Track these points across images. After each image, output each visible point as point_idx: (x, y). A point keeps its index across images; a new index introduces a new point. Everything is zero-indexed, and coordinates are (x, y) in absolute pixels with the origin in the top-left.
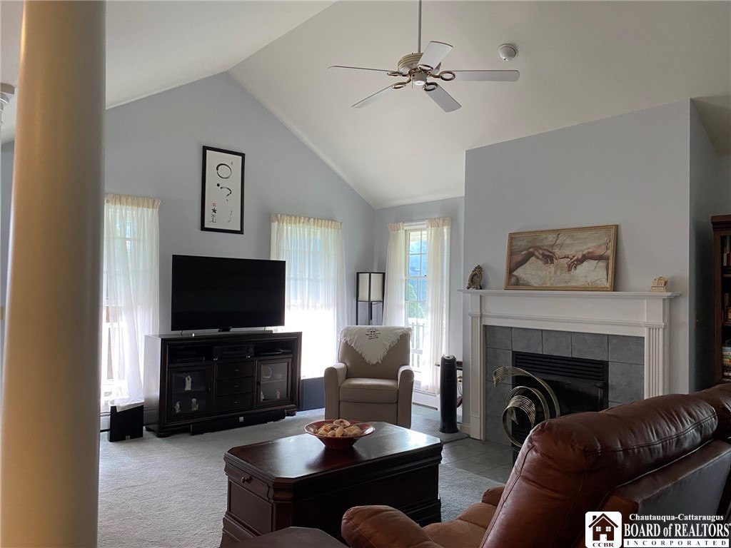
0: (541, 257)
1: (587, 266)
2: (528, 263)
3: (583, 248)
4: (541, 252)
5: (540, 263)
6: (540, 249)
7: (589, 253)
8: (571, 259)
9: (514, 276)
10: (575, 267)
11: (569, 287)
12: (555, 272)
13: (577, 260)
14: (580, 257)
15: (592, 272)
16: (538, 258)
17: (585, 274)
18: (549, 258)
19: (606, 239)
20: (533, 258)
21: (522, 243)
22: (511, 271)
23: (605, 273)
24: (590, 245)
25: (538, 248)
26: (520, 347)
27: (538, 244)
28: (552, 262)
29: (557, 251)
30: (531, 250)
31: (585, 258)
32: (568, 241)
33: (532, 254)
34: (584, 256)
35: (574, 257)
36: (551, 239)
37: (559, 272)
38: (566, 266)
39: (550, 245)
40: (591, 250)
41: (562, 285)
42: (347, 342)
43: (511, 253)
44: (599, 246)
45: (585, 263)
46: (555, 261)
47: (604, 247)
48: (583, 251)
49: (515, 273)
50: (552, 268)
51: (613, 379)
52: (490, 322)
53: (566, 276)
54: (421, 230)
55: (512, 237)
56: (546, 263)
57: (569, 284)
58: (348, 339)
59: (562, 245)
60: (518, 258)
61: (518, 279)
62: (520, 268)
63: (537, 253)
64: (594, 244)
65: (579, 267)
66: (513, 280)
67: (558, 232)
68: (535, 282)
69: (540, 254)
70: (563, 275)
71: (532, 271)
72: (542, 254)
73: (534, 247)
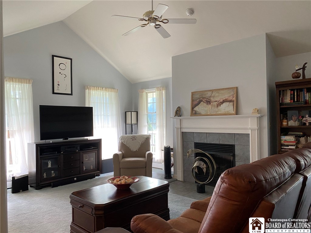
0: (205, 102)
1: (225, 105)
4: (205, 99)
5: (205, 104)
6: (205, 98)
7: (226, 99)
8: (218, 102)
9: (194, 110)
10: (220, 105)
11: (217, 114)
12: (212, 108)
14: (222, 101)
15: (227, 107)
16: (204, 102)
17: (224, 108)
18: (209, 102)
20: (202, 102)
21: (197, 96)
22: (193, 108)
23: (233, 107)
24: (226, 96)
25: (204, 98)
26: (197, 141)
27: (204, 96)
28: (210, 104)
29: (212, 99)
30: (201, 99)
31: (224, 102)
32: (217, 95)
33: (201, 101)
34: (223, 100)
35: (219, 101)
36: (209, 94)
37: (213, 108)
38: (216, 105)
39: (209, 97)
40: (226, 98)
41: (215, 113)
42: (122, 142)
43: (193, 101)
44: (230, 96)
45: (224, 104)
46: (211, 103)
47: (232, 96)
48: (223, 99)
49: (194, 109)
50: (210, 106)
51: (237, 152)
52: (184, 130)
53: (216, 109)
54: (153, 92)
55: (193, 94)
56: (208, 104)
57: (217, 113)
58: (123, 141)
59: (214, 97)
60: (196, 103)
61: (196, 111)
62: (196, 107)
63: (203, 100)
64: (228, 95)
65: (221, 105)
66: (194, 112)
67: (212, 91)
68: (203, 112)
70: (215, 109)
71: (202, 108)
72: (206, 101)
73: (202, 98)
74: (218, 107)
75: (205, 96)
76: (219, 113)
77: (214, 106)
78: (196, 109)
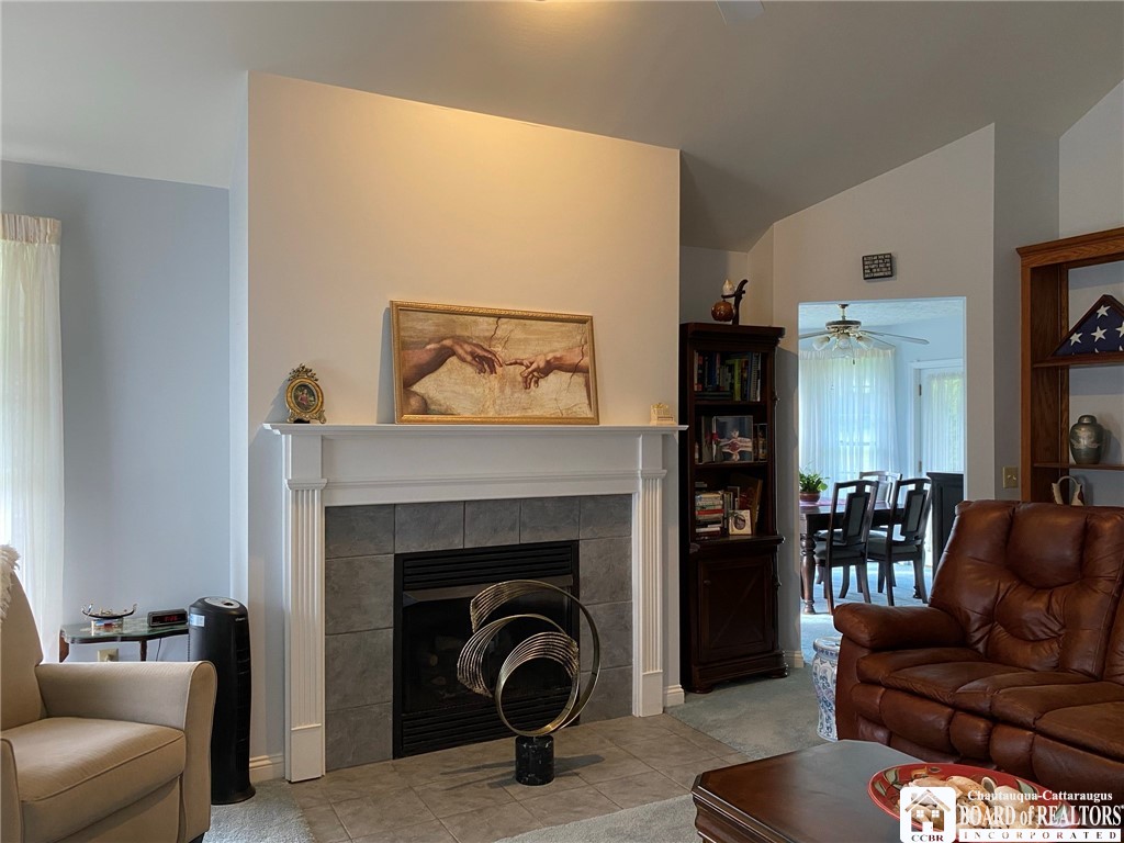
0: (469, 358)
1: (555, 380)
2: (443, 369)
3: (546, 349)
4: (468, 348)
5: (469, 370)
6: (467, 342)
7: (556, 358)
8: (528, 367)
9: (416, 394)
10: (536, 382)
12: (501, 391)
13: (538, 370)
14: (542, 364)
15: (566, 392)
16: (463, 360)
17: (555, 396)
18: (485, 362)
20: (453, 359)
21: (426, 327)
22: (407, 384)
23: (585, 394)
24: (556, 345)
25: (460, 340)
27: (459, 332)
28: (493, 370)
29: (498, 349)
30: (447, 342)
31: (549, 368)
32: (518, 334)
33: (451, 352)
34: (548, 362)
35: (532, 364)
36: (484, 326)
37: (507, 391)
38: (520, 379)
39: (485, 338)
40: (558, 355)
45: (551, 377)
46: (498, 369)
47: (578, 350)
48: (546, 354)
49: (416, 388)
50: (492, 381)
53: (521, 397)
55: (399, 310)
56: (482, 371)
59: (506, 342)
60: (421, 356)
61: (423, 400)
62: (426, 379)
63: (460, 351)
64: (563, 345)
65: (542, 382)
66: (414, 403)
67: (497, 316)
68: (462, 407)
69: (466, 352)
70: (516, 395)
71: (451, 386)
72: (472, 354)
73: (452, 337)
74: (527, 387)
75: (466, 334)
77: (513, 383)
78: (426, 386)
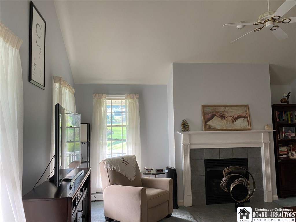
0: (219, 116)
1: (240, 121)
2: (213, 119)
3: (237, 113)
4: (219, 114)
5: (219, 119)
6: (218, 113)
7: (240, 115)
8: (233, 117)
9: (208, 125)
10: (235, 121)
11: (234, 129)
12: (227, 123)
13: (235, 118)
16: (218, 117)
17: (240, 124)
18: (223, 117)
19: (245, 110)
20: (216, 117)
21: (209, 110)
22: (206, 123)
26: (208, 157)
27: (216, 111)
28: (225, 119)
29: (226, 114)
30: (214, 113)
31: (238, 118)
32: (230, 110)
33: (215, 115)
34: (238, 116)
35: (234, 117)
36: (222, 109)
37: (228, 123)
38: (231, 120)
40: (240, 114)
41: (231, 128)
43: (204, 114)
44: (243, 113)
45: (239, 119)
46: (226, 118)
47: (245, 113)
48: (237, 114)
49: (208, 123)
50: (225, 121)
51: (250, 165)
52: (193, 147)
53: (232, 124)
55: (204, 107)
56: (222, 119)
57: (234, 128)
59: (228, 112)
60: (208, 116)
61: (210, 126)
62: (210, 121)
65: (236, 121)
66: (207, 126)
67: (225, 106)
68: (218, 127)
69: (218, 115)
71: (214, 123)
72: (220, 115)
73: (215, 112)
74: (233, 122)
75: (218, 111)
76: (236, 128)
77: (230, 121)
78: (210, 123)
